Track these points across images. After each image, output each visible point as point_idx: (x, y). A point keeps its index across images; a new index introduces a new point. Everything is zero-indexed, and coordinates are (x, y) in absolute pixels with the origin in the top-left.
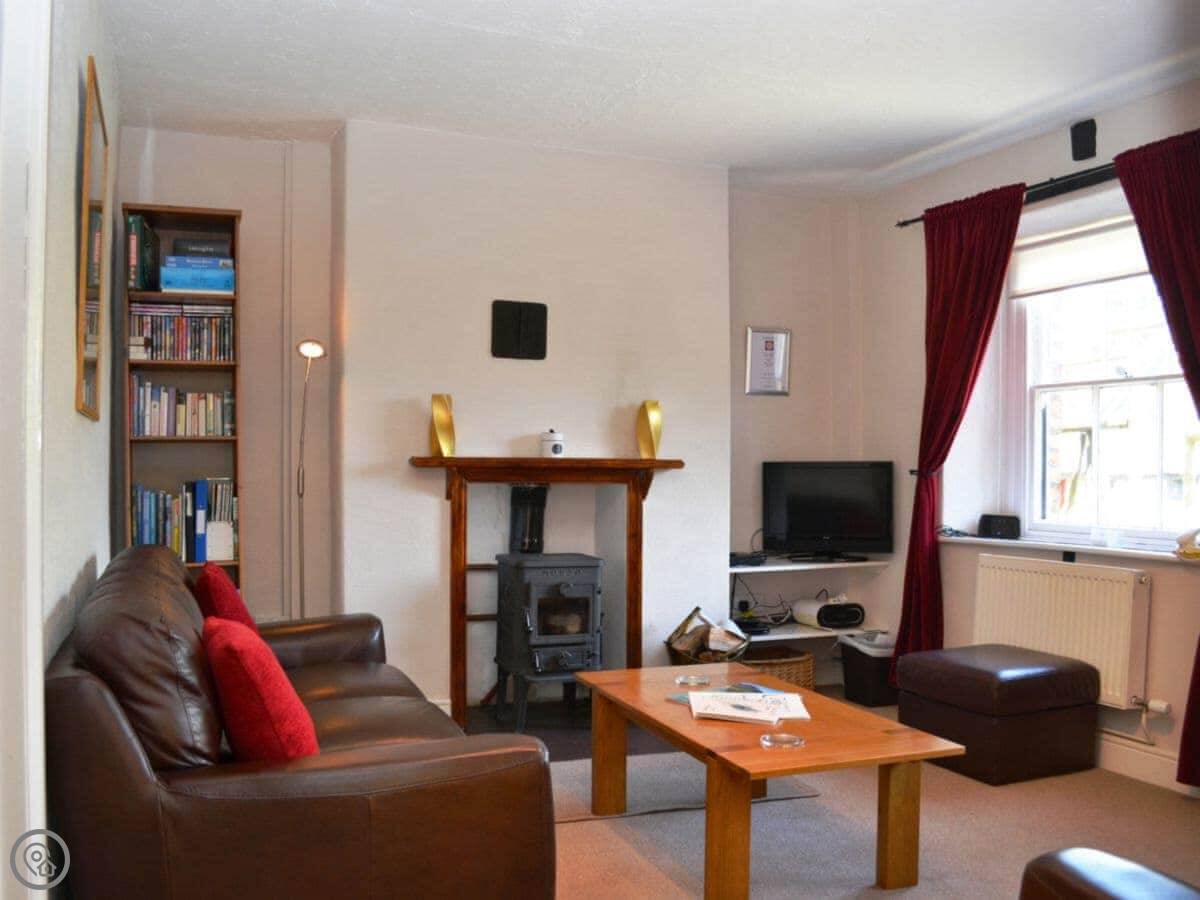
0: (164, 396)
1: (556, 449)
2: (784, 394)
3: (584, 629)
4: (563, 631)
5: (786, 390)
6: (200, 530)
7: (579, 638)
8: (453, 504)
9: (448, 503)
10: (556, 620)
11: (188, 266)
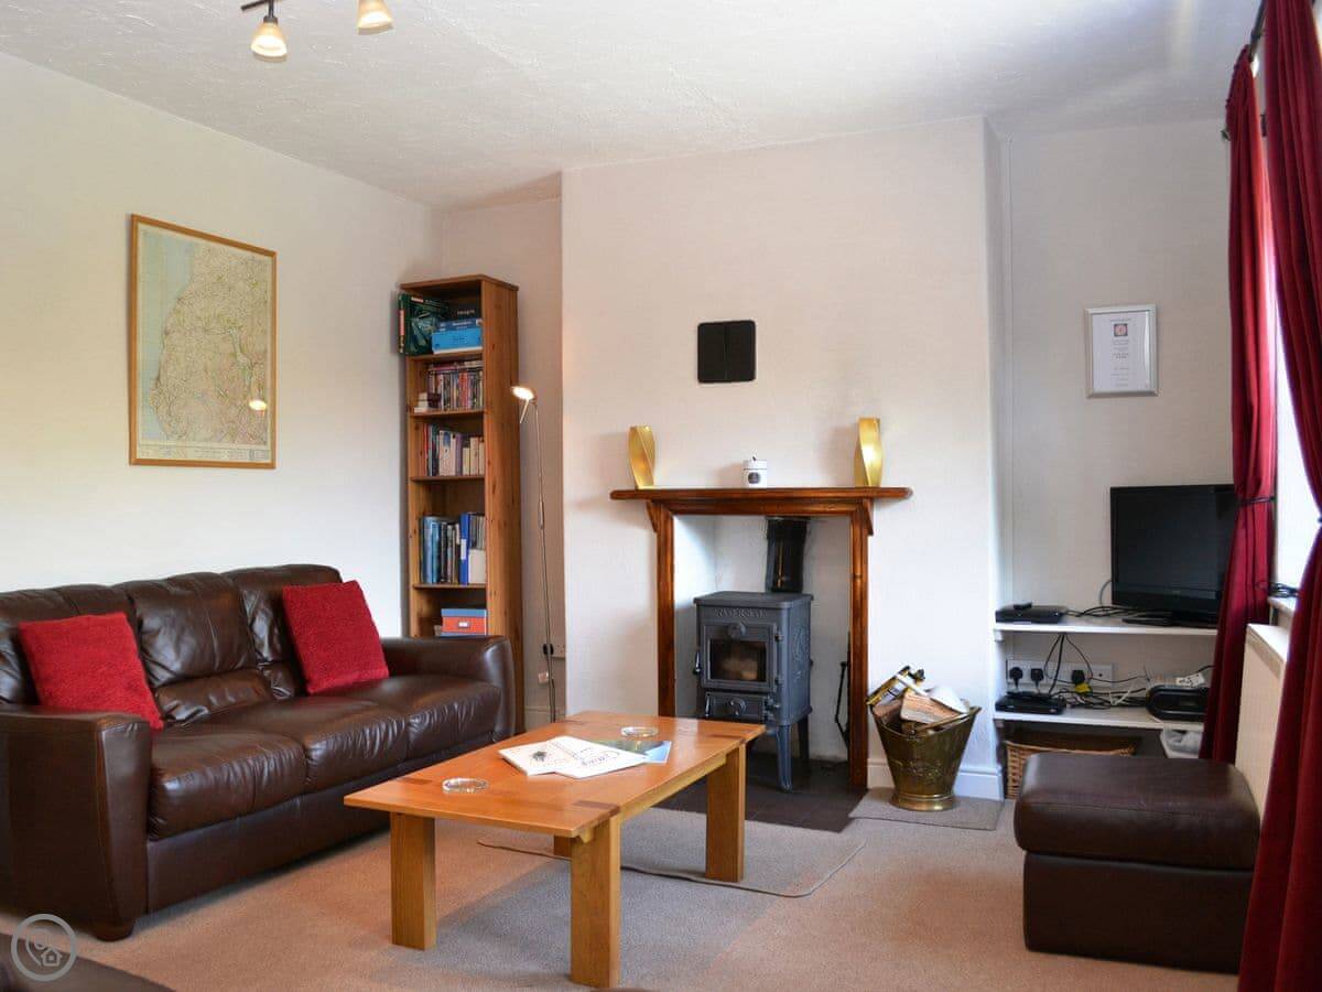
0: (453, 441)
1: (753, 477)
2: (1150, 394)
3: (761, 677)
4: (739, 677)
5: (1154, 389)
6: (463, 557)
7: (756, 686)
8: (659, 536)
9: (655, 535)
10: (732, 664)
11: (454, 329)
